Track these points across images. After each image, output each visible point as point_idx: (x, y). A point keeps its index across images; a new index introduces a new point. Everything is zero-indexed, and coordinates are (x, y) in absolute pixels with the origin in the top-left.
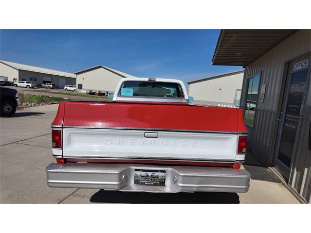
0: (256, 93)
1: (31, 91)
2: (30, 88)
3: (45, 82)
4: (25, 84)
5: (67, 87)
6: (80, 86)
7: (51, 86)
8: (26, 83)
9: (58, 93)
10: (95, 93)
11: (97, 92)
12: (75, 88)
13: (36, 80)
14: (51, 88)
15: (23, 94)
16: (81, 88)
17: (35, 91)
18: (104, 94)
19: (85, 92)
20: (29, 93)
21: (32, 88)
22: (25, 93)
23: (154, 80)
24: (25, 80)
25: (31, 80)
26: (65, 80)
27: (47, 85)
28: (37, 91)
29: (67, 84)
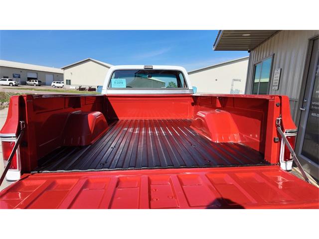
0: (267, 80)
1: (15, 89)
2: (13, 86)
3: (29, 79)
4: (7, 82)
5: (54, 84)
6: (69, 82)
7: (37, 83)
8: (9, 80)
9: (45, 90)
10: (85, 88)
11: (88, 88)
12: (63, 84)
13: (19, 77)
14: (36, 85)
15: (4, 93)
16: (70, 84)
17: (19, 89)
18: (94, 90)
19: (74, 88)
20: (11, 91)
21: (16, 85)
22: (6, 91)
23: (151, 67)
24: (7, 78)
25: (14, 77)
26: (52, 76)
27: (32, 83)
28: (21, 89)
29: (54, 80)
